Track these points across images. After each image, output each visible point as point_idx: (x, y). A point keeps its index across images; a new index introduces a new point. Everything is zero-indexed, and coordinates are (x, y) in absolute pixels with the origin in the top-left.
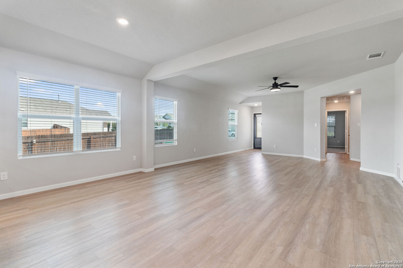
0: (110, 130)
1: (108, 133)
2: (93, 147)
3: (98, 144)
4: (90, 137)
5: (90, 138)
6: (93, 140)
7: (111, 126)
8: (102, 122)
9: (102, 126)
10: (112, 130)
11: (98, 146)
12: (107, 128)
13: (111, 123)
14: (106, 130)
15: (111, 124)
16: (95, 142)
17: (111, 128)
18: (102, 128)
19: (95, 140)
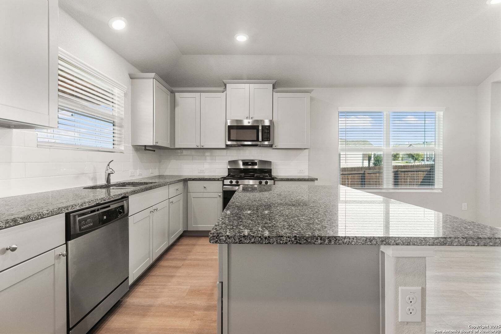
0: (372, 165)
1: (369, 168)
2: (368, 184)
3: (373, 182)
4: (365, 172)
5: (364, 174)
6: (368, 176)
7: (373, 159)
8: (361, 153)
9: (361, 158)
10: (374, 164)
11: (373, 184)
12: (368, 161)
13: (373, 154)
14: (366, 164)
15: (373, 156)
16: (370, 179)
17: (372, 161)
18: (361, 161)
19: (370, 176)
